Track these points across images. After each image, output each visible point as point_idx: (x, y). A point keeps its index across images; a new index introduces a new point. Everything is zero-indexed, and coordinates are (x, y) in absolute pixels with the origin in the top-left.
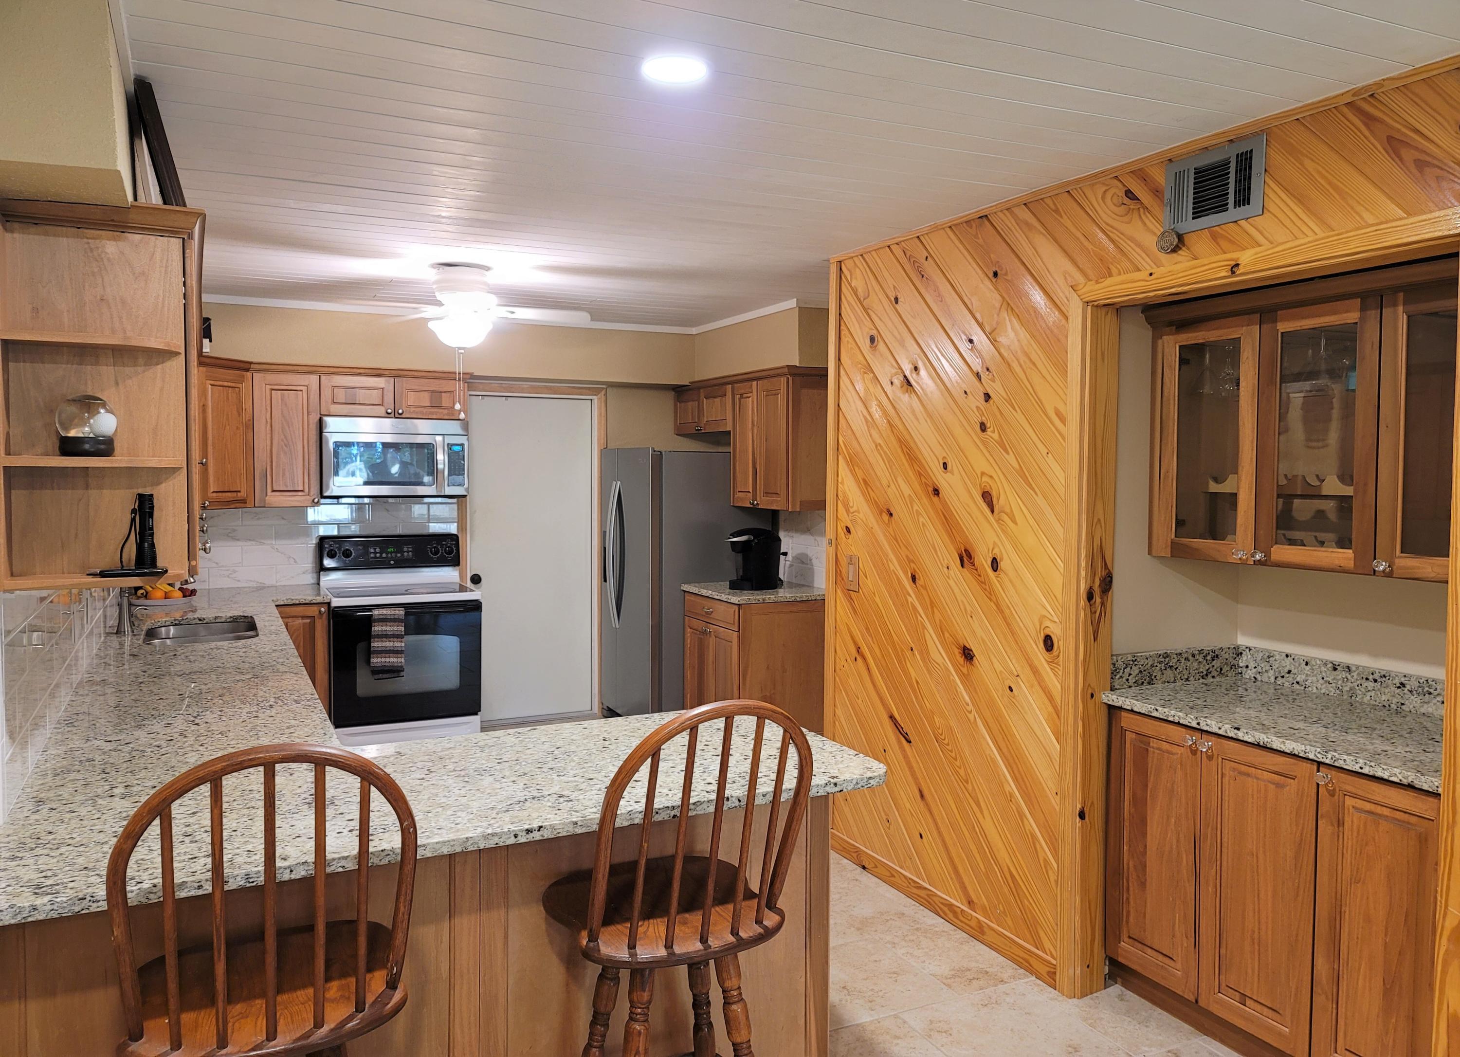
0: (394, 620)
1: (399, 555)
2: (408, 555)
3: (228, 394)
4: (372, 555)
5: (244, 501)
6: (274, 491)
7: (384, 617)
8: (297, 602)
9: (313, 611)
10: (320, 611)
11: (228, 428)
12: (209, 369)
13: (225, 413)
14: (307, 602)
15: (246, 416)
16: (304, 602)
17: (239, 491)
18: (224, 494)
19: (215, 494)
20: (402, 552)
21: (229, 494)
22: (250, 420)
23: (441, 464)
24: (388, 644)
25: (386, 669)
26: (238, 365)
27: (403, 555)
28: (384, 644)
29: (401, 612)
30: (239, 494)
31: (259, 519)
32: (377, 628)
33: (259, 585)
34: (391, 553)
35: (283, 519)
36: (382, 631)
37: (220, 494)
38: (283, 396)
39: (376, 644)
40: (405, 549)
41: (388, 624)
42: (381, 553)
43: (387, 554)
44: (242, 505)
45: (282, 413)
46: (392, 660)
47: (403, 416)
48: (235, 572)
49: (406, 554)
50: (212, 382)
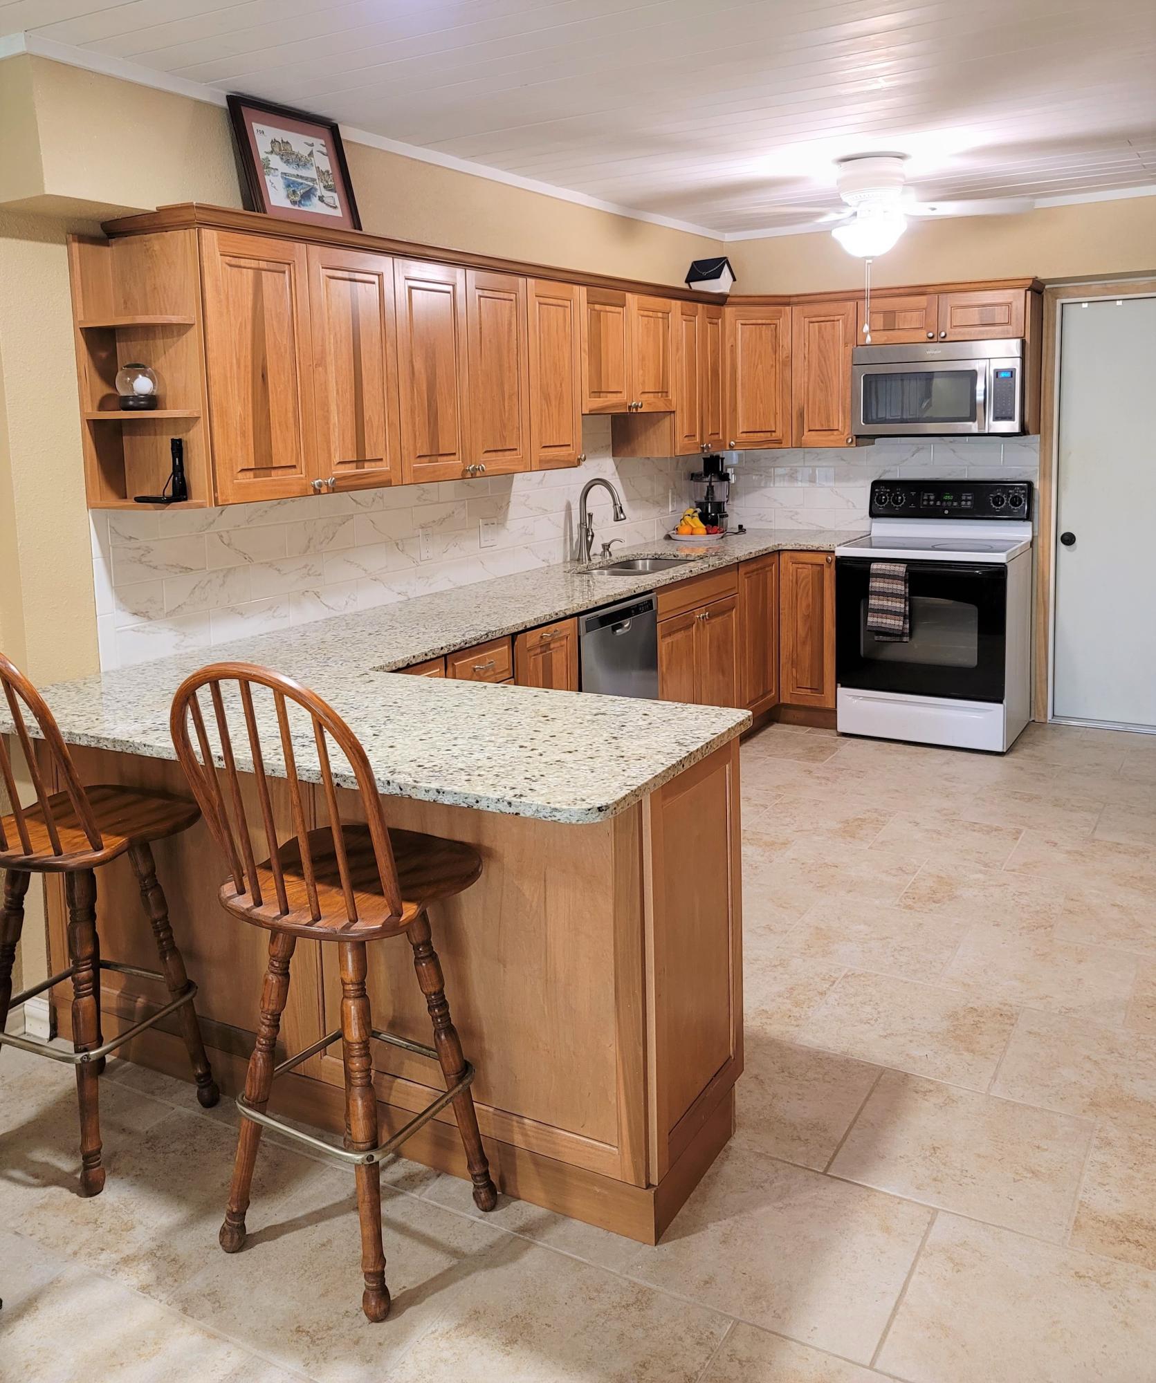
0: (892, 577)
1: (955, 504)
2: (966, 505)
3: (761, 332)
4: (925, 503)
5: (779, 442)
6: (810, 431)
7: (881, 572)
8: (805, 548)
9: (820, 559)
10: (827, 560)
11: (760, 366)
12: (739, 308)
13: (758, 351)
14: (814, 548)
15: (783, 354)
16: (812, 548)
17: (774, 432)
18: (756, 434)
19: (744, 435)
20: (959, 500)
21: (762, 434)
22: (788, 357)
23: (980, 395)
24: (885, 603)
25: (883, 630)
26: (779, 300)
27: (960, 504)
28: (881, 603)
29: (901, 569)
30: (773, 434)
31: (819, 459)
32: (875, 584)
33: (818, 528)
34: (947, 501)
35: (842, 460)
36: (879, 587)
37: (751, 434)
38: (820, 329)
39: (874, 602)
40: (964, 498)
41: (887, 580)
42: (935, 501)
43: (942, 502)
44: (777, 446)
45: (819, 347)
46: (889, 621)
47: (947, 339)
48: (797, 513)
49: (963, 503)
50: (743, 322)
